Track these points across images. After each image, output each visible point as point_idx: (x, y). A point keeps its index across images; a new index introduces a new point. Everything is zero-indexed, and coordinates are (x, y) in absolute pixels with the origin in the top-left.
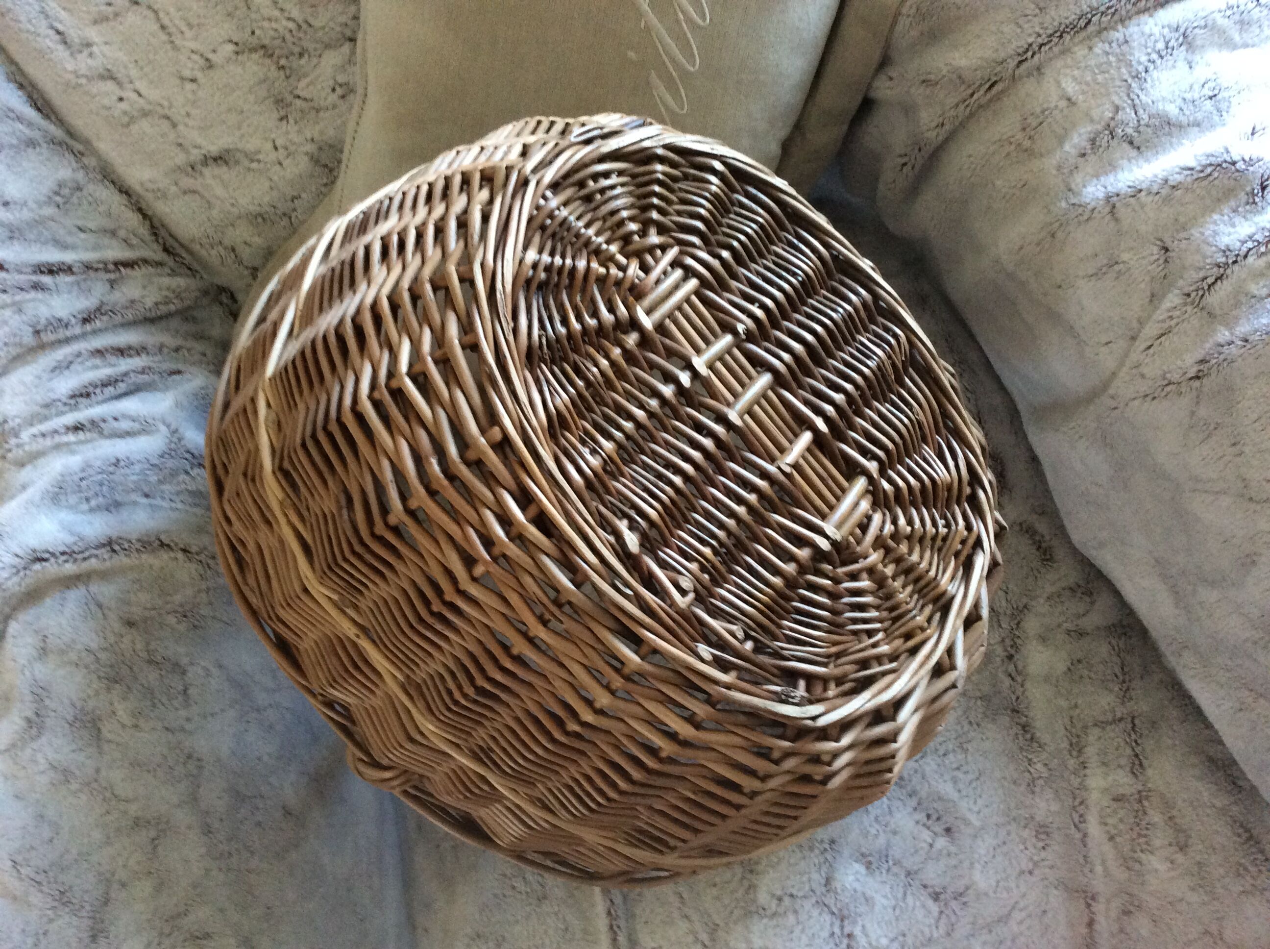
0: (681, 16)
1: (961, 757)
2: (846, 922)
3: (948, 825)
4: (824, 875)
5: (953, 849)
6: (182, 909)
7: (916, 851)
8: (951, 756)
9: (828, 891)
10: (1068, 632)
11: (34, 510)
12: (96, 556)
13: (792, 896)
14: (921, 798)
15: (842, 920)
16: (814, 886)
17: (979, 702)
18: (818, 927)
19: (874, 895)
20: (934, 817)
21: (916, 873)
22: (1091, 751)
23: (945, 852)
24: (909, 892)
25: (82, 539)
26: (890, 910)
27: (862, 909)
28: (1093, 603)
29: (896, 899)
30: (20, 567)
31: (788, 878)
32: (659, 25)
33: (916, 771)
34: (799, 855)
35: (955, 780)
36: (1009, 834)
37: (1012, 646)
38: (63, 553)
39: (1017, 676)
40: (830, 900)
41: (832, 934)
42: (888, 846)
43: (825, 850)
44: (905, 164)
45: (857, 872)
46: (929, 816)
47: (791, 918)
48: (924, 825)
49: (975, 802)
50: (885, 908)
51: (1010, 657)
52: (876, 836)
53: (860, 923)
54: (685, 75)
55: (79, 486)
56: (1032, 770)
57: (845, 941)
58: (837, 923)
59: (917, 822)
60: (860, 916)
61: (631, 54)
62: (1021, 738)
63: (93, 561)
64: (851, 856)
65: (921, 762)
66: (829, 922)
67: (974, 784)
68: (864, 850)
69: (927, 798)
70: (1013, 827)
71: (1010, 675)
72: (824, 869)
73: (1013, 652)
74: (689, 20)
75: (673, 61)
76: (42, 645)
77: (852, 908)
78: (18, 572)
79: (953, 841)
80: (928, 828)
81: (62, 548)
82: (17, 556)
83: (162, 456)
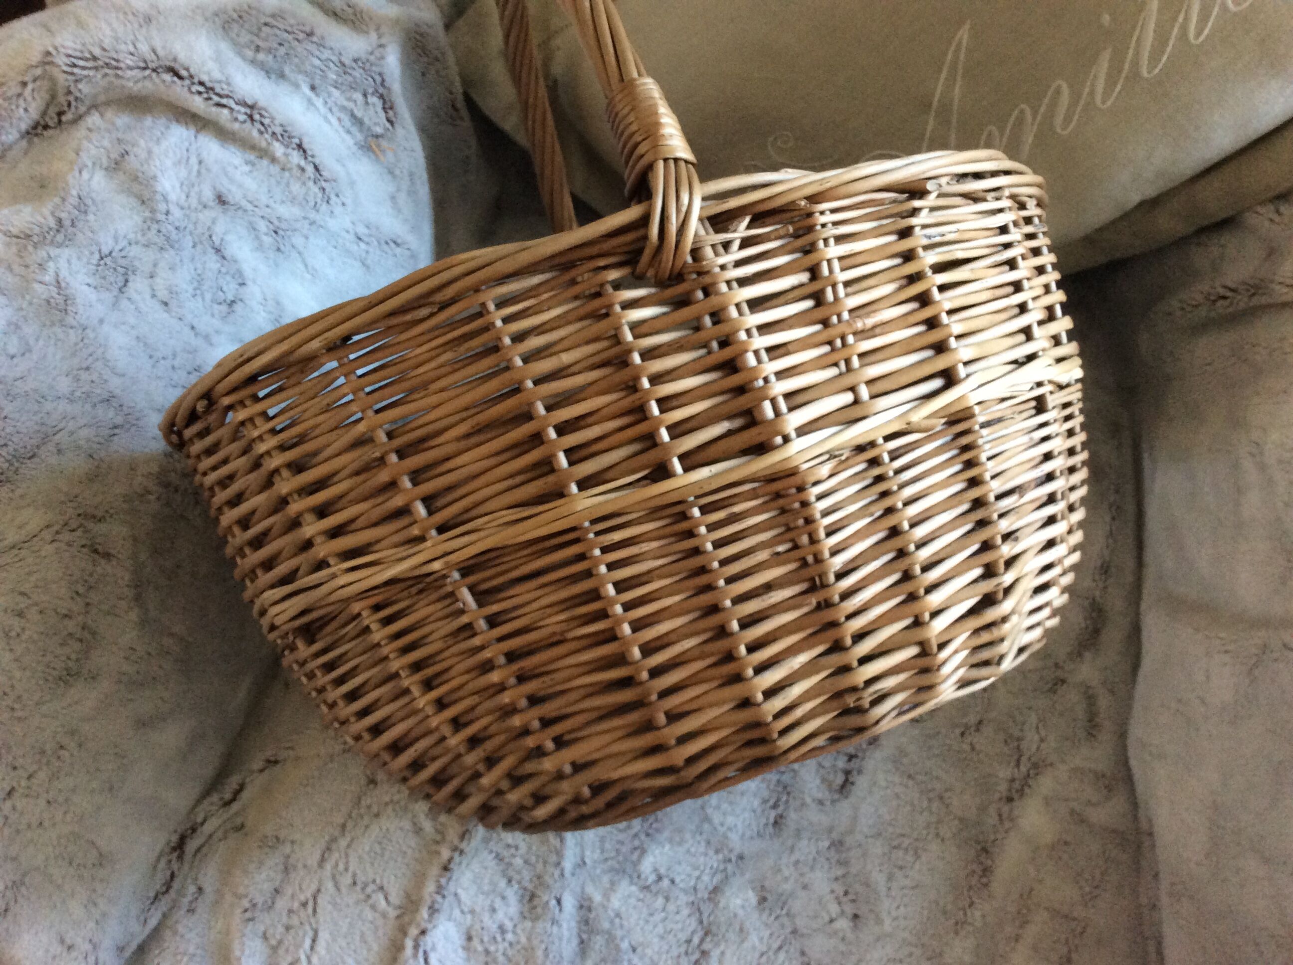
0: (1181, 19)
1: (910, 858)
2: (708, 939)
3: (859, 913)
4: (715, 881)
5: (850, 935)
6: (99, 514)
7: (816, 917)
8: (900, 853)
9: (709, 899)
10: (1072, 812)
11: (200, 19)
12: (231, 109)
13: (673, 882)
14: (848, 873)
15: (706, 934)
16: (701, 886)
17: (956, 822)
18: (680, 926)
19: (751, 930)
20: (850, 897)
21: (802, 935)
22: (1032, 930)
23: (841, 935)
24: (785, 948)
25: (229, 84)
26: (757, 955)
27: (732, 936)
28: (1108, 798)
29: (769, 948)
30: (151, 65)
31: (680, 863)
32: (1155, 13)
33: (860, 845)
34: (702, 849)
35: (890, 878)
36: (910, 955)
37: (1017, 791)
38: (201, 83)
39: (1007, 820)
40: (706, 908)
41: (689, 941)
42: (792, 895)
43: (730, 861)
44: (1224, 298)
45: (747, 900)
46: (846, 893)
47: (660, 901)
48: (837, 898)
49: (898, 907)
50: (754, 948)
51: (1010, 800)
52: (786, 879)
53: (722, 947)
54: (1135, 74)
55: (260, 29)
56: (969, 914)
57: (697, 956)
58: (700, 934)
59: (832, 891)
60: (726, 941)
61: (1106, 19)
62: (976, 877)
63: (225, 111)
64: (751, 882)
65: (870, 840)
66: (691, 929)
67: (906, 891)
68: (767, 884)
69: (856, 876)
70: (918, 952)
71: (1000, 815)
72: (719, 877)
73: (1016, 796)
74: (1184, 28)
75: (1137, 53)
76: (119, 158)
77: (723, 929)
78: (145, 69)
79: (855, 927)
80: (839, 903)
81: (205, 78)
82: (154, 51)
83: (355, 61)
